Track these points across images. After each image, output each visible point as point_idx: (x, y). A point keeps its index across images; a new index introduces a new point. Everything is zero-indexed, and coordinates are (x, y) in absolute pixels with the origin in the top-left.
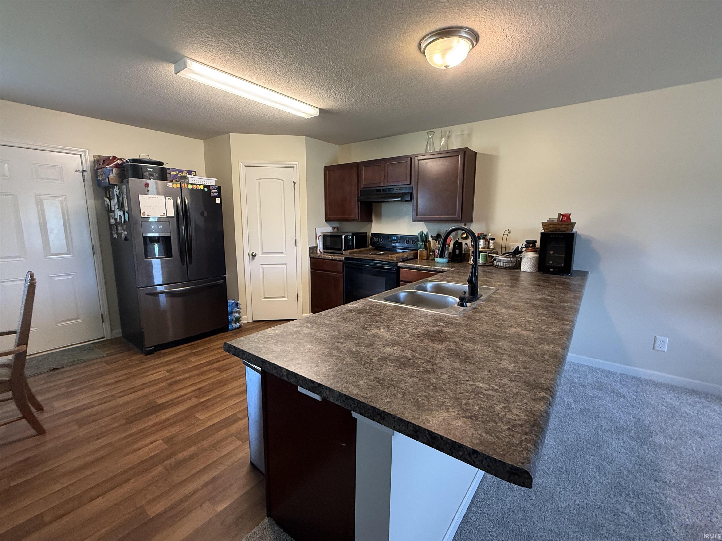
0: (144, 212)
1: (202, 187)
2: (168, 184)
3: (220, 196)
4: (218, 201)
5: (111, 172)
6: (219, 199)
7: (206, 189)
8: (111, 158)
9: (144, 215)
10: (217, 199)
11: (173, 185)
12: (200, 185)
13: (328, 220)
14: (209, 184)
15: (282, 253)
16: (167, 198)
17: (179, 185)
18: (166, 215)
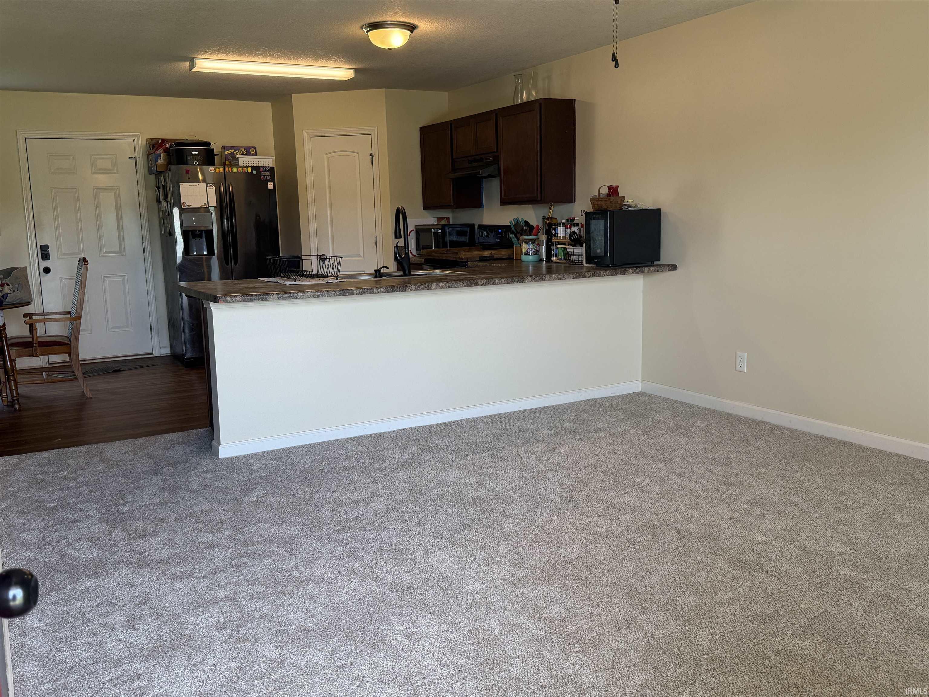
0: (185, 202)
1: (249, 170)
2: (210, 168)
3: (272, 180)
4: (270, 186)
5: (159, 158)
6: (272, 183)
7: (254, 172)
8: (160, 141)
9: (184, 206)
10: (269, 183)
11: (215, 170)
12: (247, 167)
13: (426, 207)
14: (257, 165)
15: (359, 255)
16: (209, 185)
17: (221, 170)
18: (207, 205)
